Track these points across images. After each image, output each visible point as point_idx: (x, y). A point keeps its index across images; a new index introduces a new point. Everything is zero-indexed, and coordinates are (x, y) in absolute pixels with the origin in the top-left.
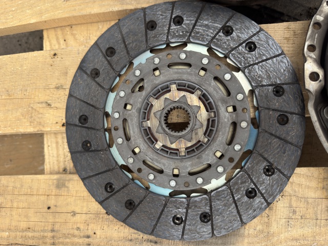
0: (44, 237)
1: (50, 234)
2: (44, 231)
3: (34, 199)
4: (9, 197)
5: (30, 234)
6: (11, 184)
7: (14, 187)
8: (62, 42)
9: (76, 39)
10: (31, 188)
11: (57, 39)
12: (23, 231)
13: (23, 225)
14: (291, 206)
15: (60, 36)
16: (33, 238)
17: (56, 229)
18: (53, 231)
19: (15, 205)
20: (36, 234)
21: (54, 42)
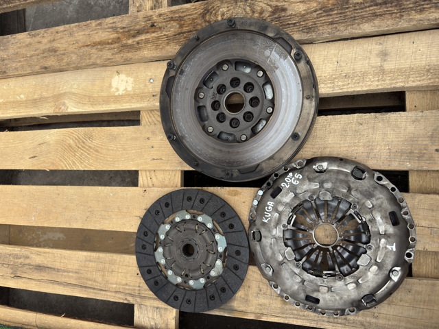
0: (134, 290)
1: (138, 288)
2: (135, 286)
3: (130, 268)
4: (117, 266)
5: (127, 287)
6: (118, 259)
7: (120, 261)
8: (149, 179)
9: (157, 179)
10: (128, 262)
11: (147, 177)
12: (123, 285)
13: (124, 282)
14: (259, 287)
15: (148, 175)
16: (129, 289)
17: (141, 285)
18: (139, 287)
19: (120, 270)
20: (130, 288)
21: (145, 178)
